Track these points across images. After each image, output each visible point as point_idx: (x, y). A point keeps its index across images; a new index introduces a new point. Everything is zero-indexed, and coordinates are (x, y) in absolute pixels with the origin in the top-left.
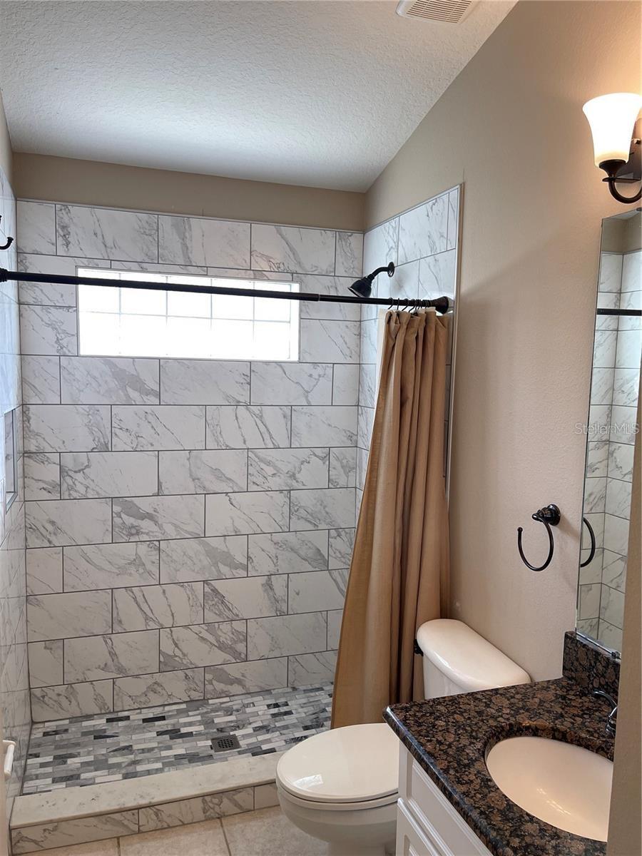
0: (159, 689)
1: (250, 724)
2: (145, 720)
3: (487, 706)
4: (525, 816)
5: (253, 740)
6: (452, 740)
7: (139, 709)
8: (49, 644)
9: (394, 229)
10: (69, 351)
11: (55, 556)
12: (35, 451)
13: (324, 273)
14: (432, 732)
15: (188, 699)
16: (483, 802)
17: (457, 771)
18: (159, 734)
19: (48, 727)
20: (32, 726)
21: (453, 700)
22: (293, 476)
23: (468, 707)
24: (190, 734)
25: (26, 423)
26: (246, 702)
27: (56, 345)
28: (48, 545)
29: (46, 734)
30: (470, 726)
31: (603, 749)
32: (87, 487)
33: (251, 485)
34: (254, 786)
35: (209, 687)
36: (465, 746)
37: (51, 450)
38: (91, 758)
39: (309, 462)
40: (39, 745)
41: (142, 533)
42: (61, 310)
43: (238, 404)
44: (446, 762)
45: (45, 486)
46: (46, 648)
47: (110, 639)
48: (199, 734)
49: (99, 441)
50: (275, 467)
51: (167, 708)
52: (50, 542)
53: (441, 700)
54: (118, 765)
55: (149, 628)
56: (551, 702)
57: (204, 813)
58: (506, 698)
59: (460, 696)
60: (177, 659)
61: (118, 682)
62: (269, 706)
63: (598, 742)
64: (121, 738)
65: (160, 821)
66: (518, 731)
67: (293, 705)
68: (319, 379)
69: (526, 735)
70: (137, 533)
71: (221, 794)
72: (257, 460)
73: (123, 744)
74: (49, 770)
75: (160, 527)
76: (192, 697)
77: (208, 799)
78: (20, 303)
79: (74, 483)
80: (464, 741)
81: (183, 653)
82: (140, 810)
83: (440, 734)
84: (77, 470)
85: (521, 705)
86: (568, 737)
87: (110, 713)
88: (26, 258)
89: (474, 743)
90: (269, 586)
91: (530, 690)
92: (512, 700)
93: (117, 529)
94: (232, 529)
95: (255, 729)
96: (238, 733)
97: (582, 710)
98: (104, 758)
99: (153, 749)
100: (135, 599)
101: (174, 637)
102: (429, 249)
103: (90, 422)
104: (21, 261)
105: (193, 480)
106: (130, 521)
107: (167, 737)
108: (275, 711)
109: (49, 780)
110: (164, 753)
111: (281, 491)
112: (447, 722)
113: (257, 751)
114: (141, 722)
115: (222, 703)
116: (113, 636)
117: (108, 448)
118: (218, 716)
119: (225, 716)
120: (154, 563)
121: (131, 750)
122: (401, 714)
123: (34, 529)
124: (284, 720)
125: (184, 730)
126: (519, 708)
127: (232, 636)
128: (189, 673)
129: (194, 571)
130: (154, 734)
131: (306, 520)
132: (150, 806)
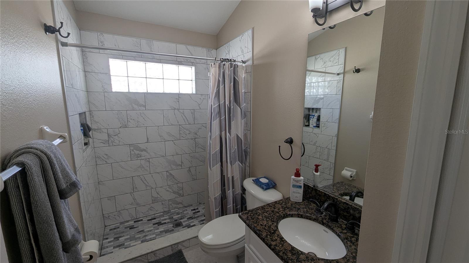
0: (153, 209)
1: (186, 217)
2: (148, 220)
3: (274, 208)
4: (299, 252)
5: (187, 222)
6: (265, 223)
7: (146, 216)
8: (109, 198)
9: (228, 47)
10: (108, 90)
11: (108, 167)
12: (97, 128)
13: (203, 63)
14: (258, 221)
15: (163, 211)
16: (283, 248)
17: (270, 236)
18: (154, 224)
19: (111, 227)
20: (105, 227)
21: (263, 208)
22: (196, 134)
23: (268, 209)
24: (165, 223)
25: (92, 118)
26: (184, 209)
27: (102, 88)
28: (106, 163)
29: (111, 230)
30: (271, 217)
31: (316, 219)
32: (119, 141)
33: (181, 137)
34: (189, 239)
35: (170, 206)
36: (271, 225)
37: (103, 128)
38: (129, 237)
39: (201, 129)
40: (108, 235)
41: (142, 156)
42: (103, 74)
43: (175, 109)
44: (266, 233)
45: (102, 142)
46: (108, 200)
47: (133, 194)
48: (168, 223)
49: (123, 124)
50: (189, 131)
51: (156, 215)
52: (106, 162)
53: (259, 208)
54: (139, 238)
55: (147, 189)
56: (295, 204)
57: (172, 251)
58: (280, 204)
59: (264, 206)
60: (158, 198)
61: (137, 208)
62: (192, 210)
63: (314, 217)
64: (140, 228)
65: (156, 257)
66: (286, 216)
67: (200, 209)
68: (203, 100)
69: (289, 217)
70: (141, 157)
71: (178, 244)
72: (183, 129)
73: (140, 230)
74: (112, 243)
75: (149, 153)
76: (165, 210)
77: (173, 246)
78: (85, 71)
79: (114, 140)
80: (270, 223)
81: (160, 196)
82: (148, 255)
83: (261, 221)
84: (115, 135)
85: (285, 206)
86: (303, 216)
87: (135, 219)
88: (86, 54)
89: (273, 224)
90: (189, 171)
91: (287, 200)
92: (282, 205)
93: (132, 156)
94: (175, 153)
95: (188, 219)
96: (182, 221)
97: (305, 206)
98: (133, 236)
99: (152, 230)
100: (141, 180)
101: (157, 191)
102: (241, 52)
103: (118, 117)
104: (84, 55)
105: (160, 137)
106: (137, 152)
107: (157, 225)
108: (194, 211)
109: (112, 248)
110: (156, 231)
111: (192, 139)
112: (262, 216)
113: (189, 226)
114: (147, 221)
115: (175, 211)
116: (134, 193)
117: (126, 126)
118: (175, 216)
119: (177, 215)
120: (147, 166)
121: (144, 232)
122: (246, 216)
123: (99, 158)
124: (197, 214)
125: (162, 222)
126: (285, 208)
127: (178, 188)
128: (163, 202)
129: (162, 168)
130: (152, 225)
131: (201, 148)
132: (152, 252)
